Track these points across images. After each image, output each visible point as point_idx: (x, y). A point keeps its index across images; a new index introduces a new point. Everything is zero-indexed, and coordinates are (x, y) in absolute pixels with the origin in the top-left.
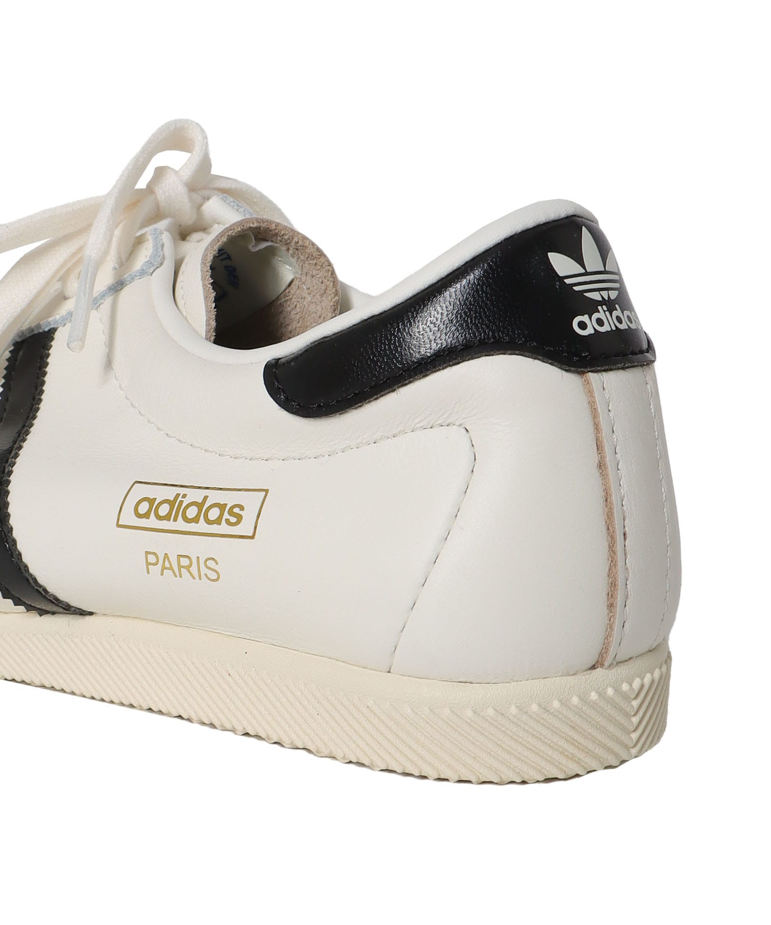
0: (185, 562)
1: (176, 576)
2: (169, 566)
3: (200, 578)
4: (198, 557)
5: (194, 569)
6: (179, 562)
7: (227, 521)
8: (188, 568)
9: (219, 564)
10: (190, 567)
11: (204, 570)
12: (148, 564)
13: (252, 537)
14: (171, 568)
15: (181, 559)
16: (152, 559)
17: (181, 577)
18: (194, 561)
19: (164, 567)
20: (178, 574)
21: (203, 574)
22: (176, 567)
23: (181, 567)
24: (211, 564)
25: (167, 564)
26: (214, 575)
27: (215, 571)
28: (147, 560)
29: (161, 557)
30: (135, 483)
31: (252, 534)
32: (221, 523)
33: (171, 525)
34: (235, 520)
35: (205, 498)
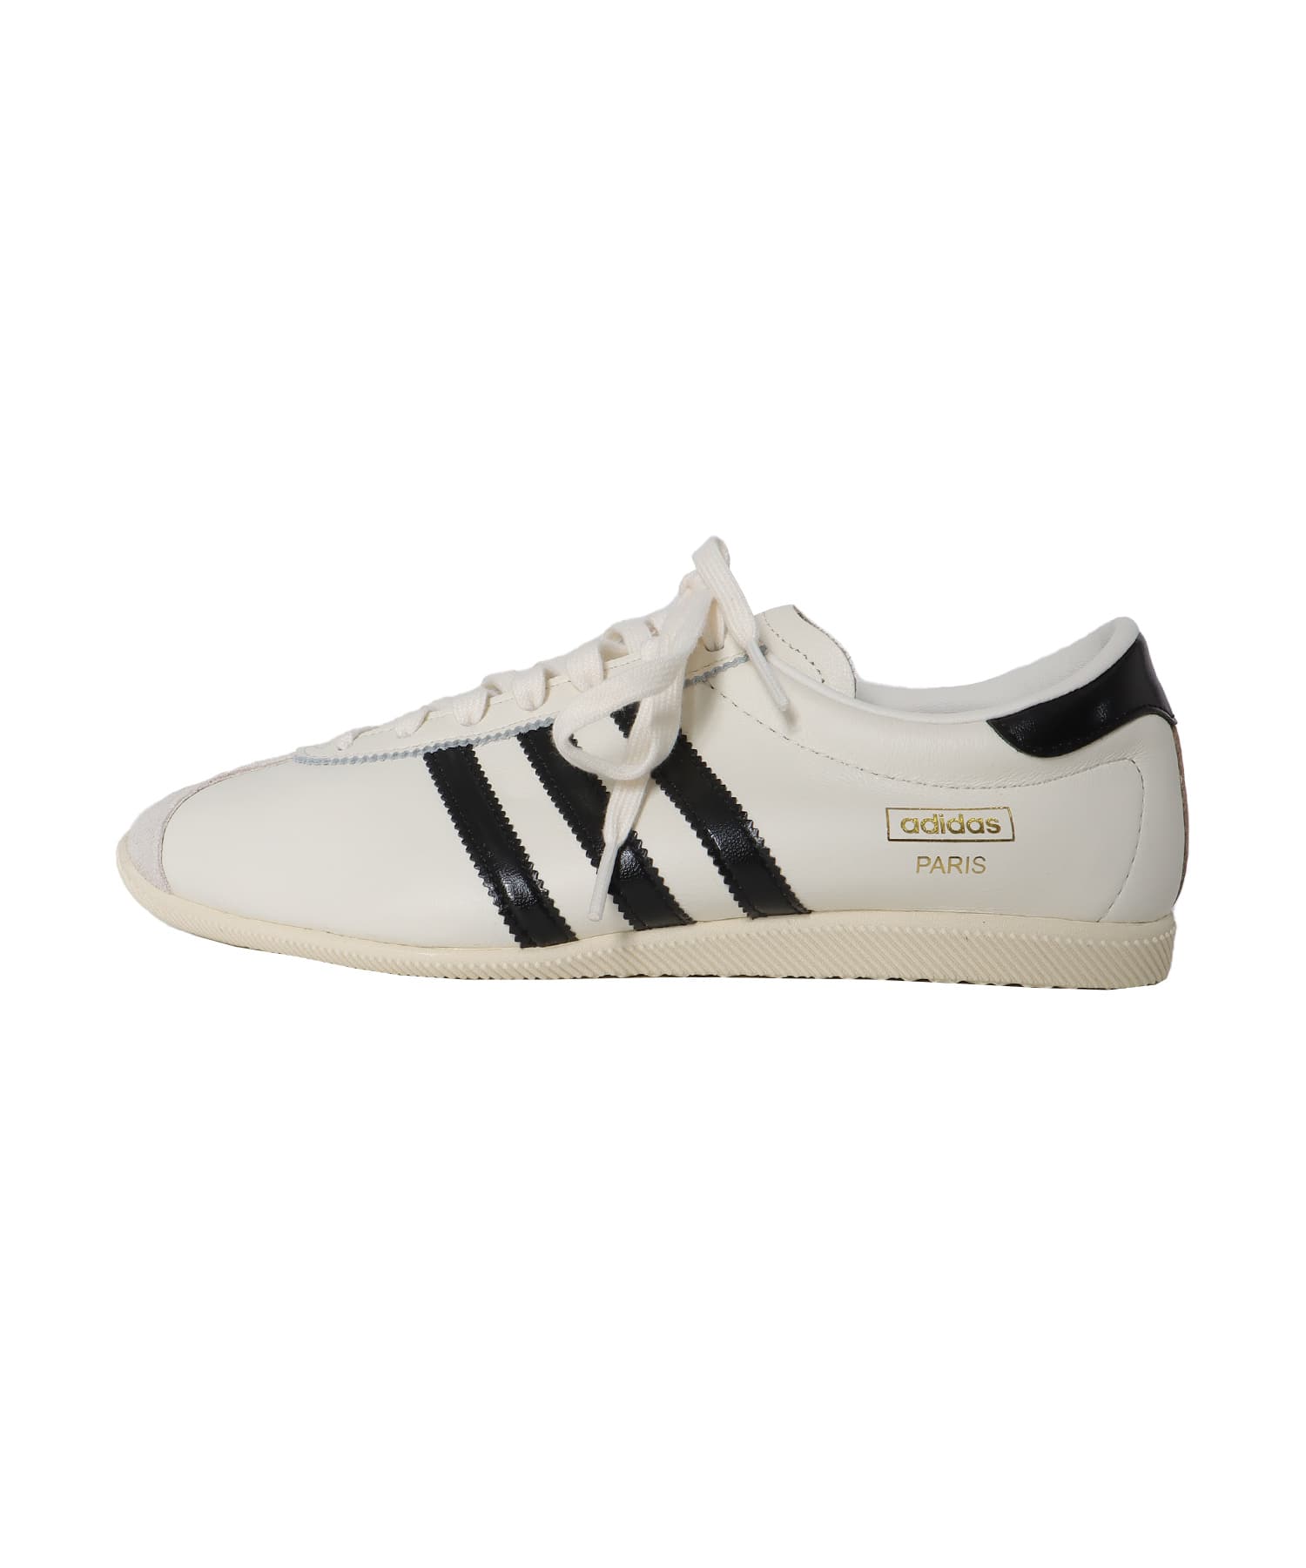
0: (956, 862)
1: (944, 872)
3: (967, 872)
4: (968, 857)
5: (963, 867)
6: (950, 861)
7: (989, 830)
8: (957, 866)
9: (985, 861)
10: (960, 865)
11: (971, 865)
12: (919, 865)
13: (1013, 840)
14: (941, 867)
15: (952, 859)
16: (924, 862)
17: (949, 872)
18: (964, 860)
19: (934, 867)
20: (946, 870)
21: (970, 869)
22: (946, 865)
23: (950, 865)
24: (979, 861)
25: (938, 865)
26: (980, 869)
27: (982, 865)
28: (919, 863)
29: (933, 861)
30: (887, 809)
31: (1011, 838)
32: (983, 832)
33: (940, 836)
34: (994, 829)
35: (961, 816)
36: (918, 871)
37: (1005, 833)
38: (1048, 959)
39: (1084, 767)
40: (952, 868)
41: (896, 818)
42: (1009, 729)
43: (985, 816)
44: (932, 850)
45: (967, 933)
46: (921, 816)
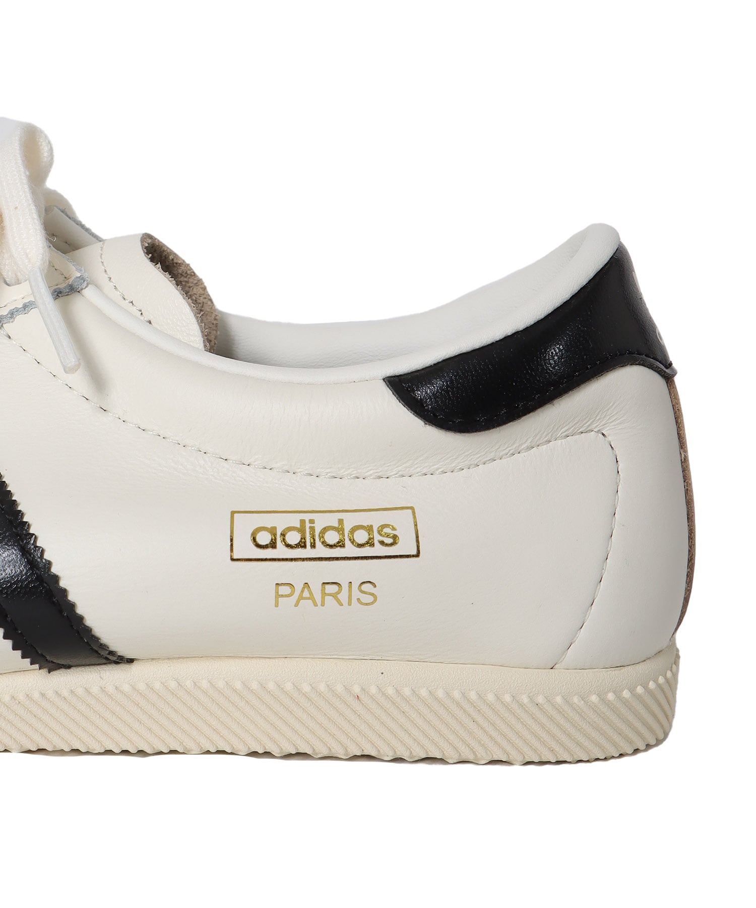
0: (332, 589)
1: (316, 605)
2: (308, 595)
3: (350, 604)
4: (351, 582)
5: (344, 596)
6: (323, 590)
7: (382, 543)
8: (335, 596)
9: (377, 587)
10: (339, 593)
11: (356, 593)
12: (278, 596)
13: (418, 555)
14: (312, 598)
15: (327, 586)
16: (284, 590)
17: (323, 605)
18: (345, 587)
19: (301, 598)
20: (319, 603)
21: (354, 600)
22: (318, 597)
23: (324, 594)
24: (367, 587)
25: (306, 594)
26: (368, 599)
27: (372, 594)
28: (277, 592)
29: (298, 587)
30: (233, 513)
31: (415, 552)
32: (372, 545)
33: (308, 552)
34: (390, 541)
35: (341, 521)
36: (277, 605)
37: (406, 546)
38: (479, 725)
39: (528, 444)
40: (327, 597)
41: (245, 527)
42: (413, 391)
43: (375, 520)
44: (297, 573)
45: (357, 690)
46: (280, 523)
